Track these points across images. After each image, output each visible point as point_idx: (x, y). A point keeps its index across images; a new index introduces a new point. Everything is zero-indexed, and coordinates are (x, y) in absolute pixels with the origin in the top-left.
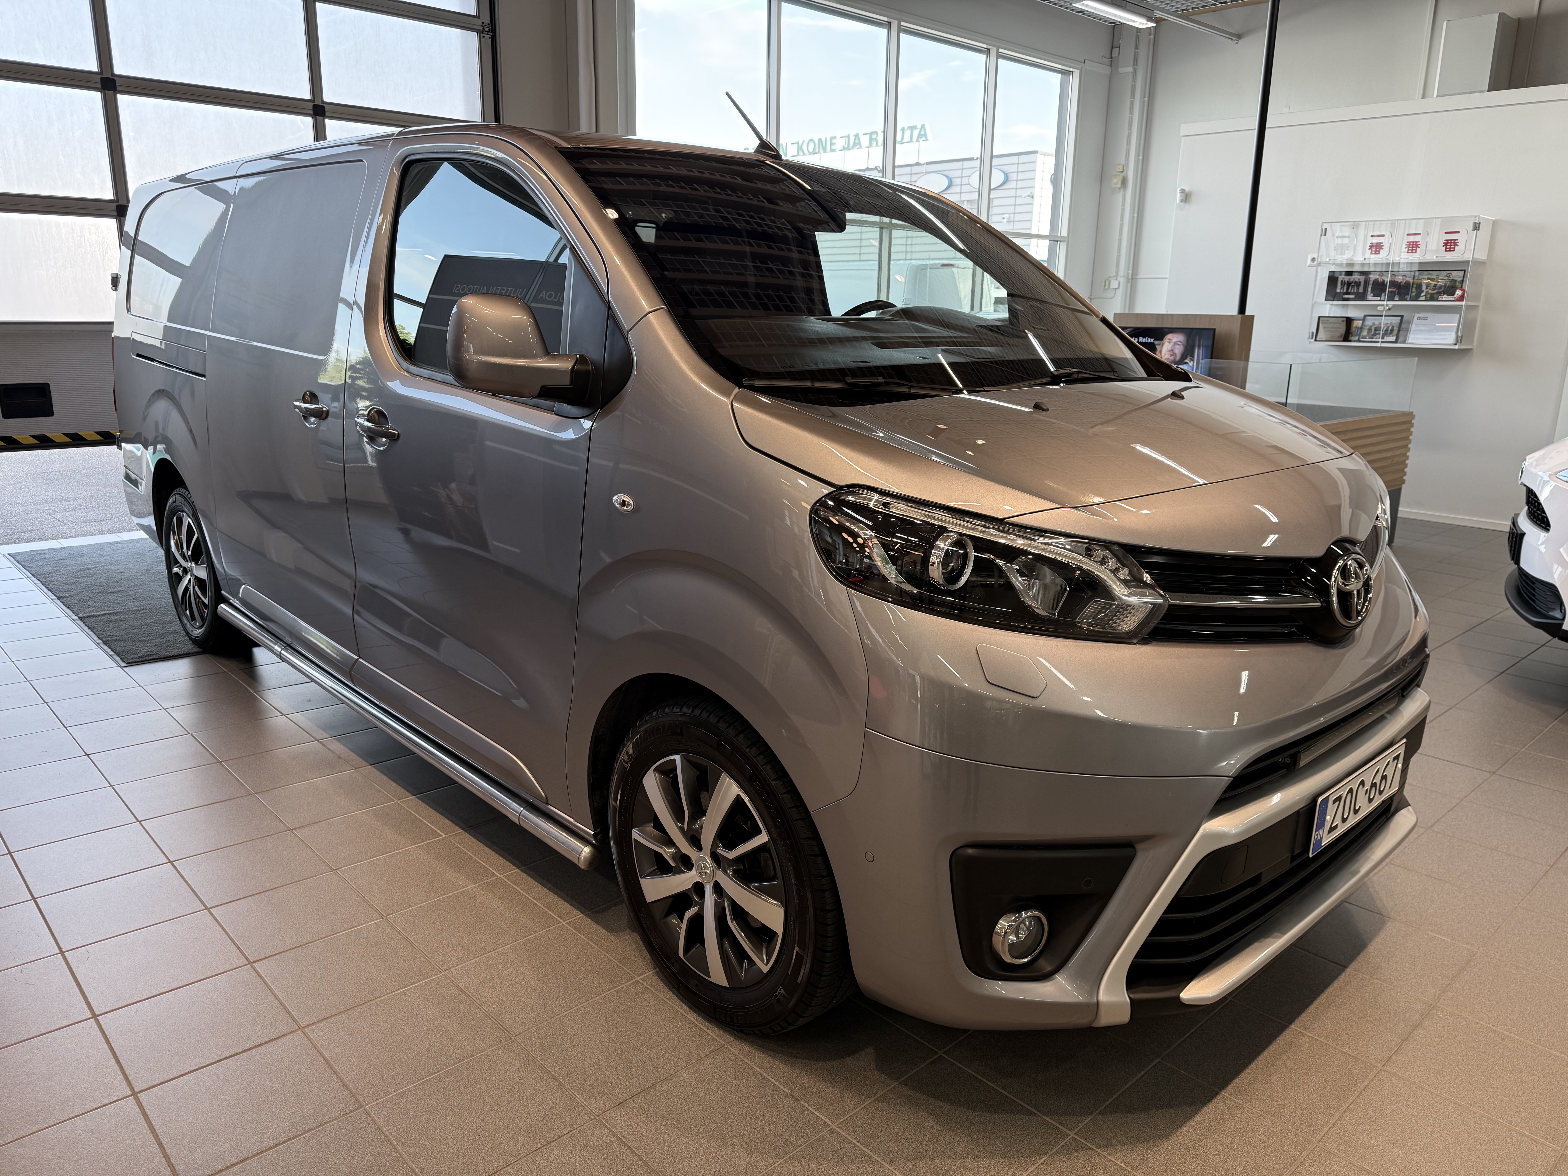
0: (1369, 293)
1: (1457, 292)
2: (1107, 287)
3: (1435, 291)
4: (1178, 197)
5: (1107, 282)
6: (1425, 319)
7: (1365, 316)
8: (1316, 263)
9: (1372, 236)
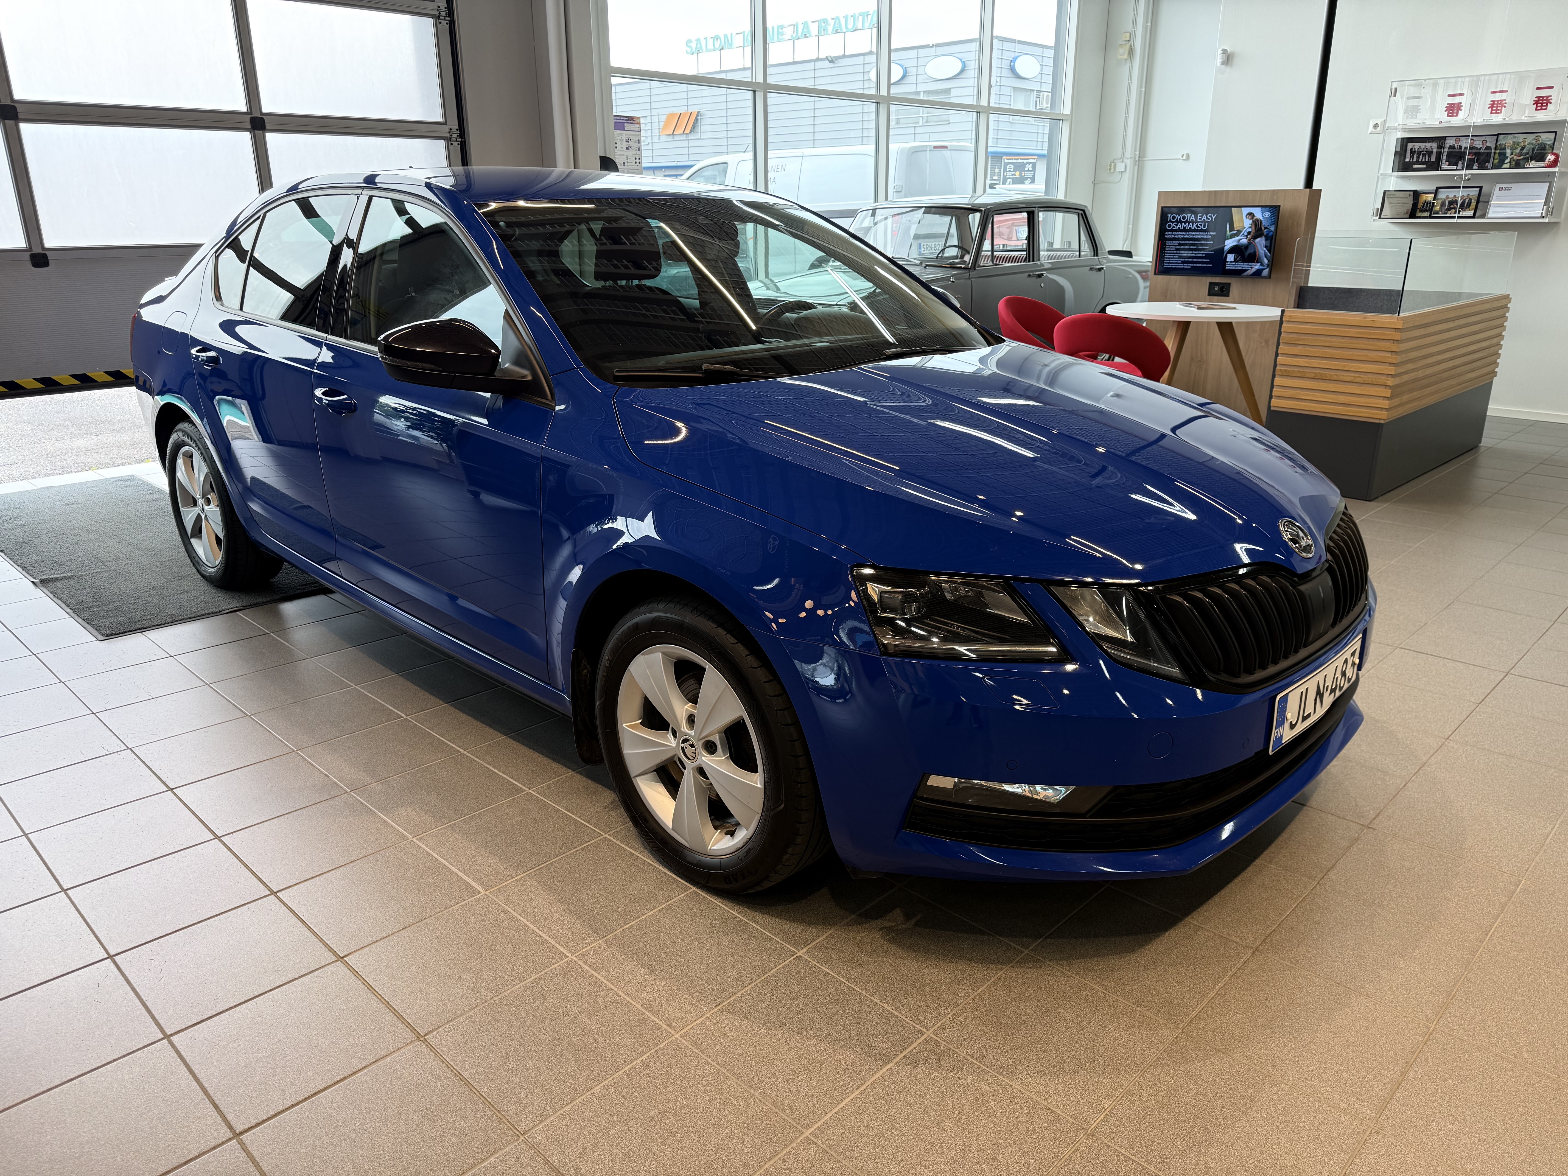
0: (1444, 161)
1: (1549, 157)
2: (1112, 171)
3: (1522, 157)
4: (1219, 58)
5: (1113, 164)
6: (1508, 189)
7: (1438, 188)
8: (1379, 129)
9: (1449, 96)
